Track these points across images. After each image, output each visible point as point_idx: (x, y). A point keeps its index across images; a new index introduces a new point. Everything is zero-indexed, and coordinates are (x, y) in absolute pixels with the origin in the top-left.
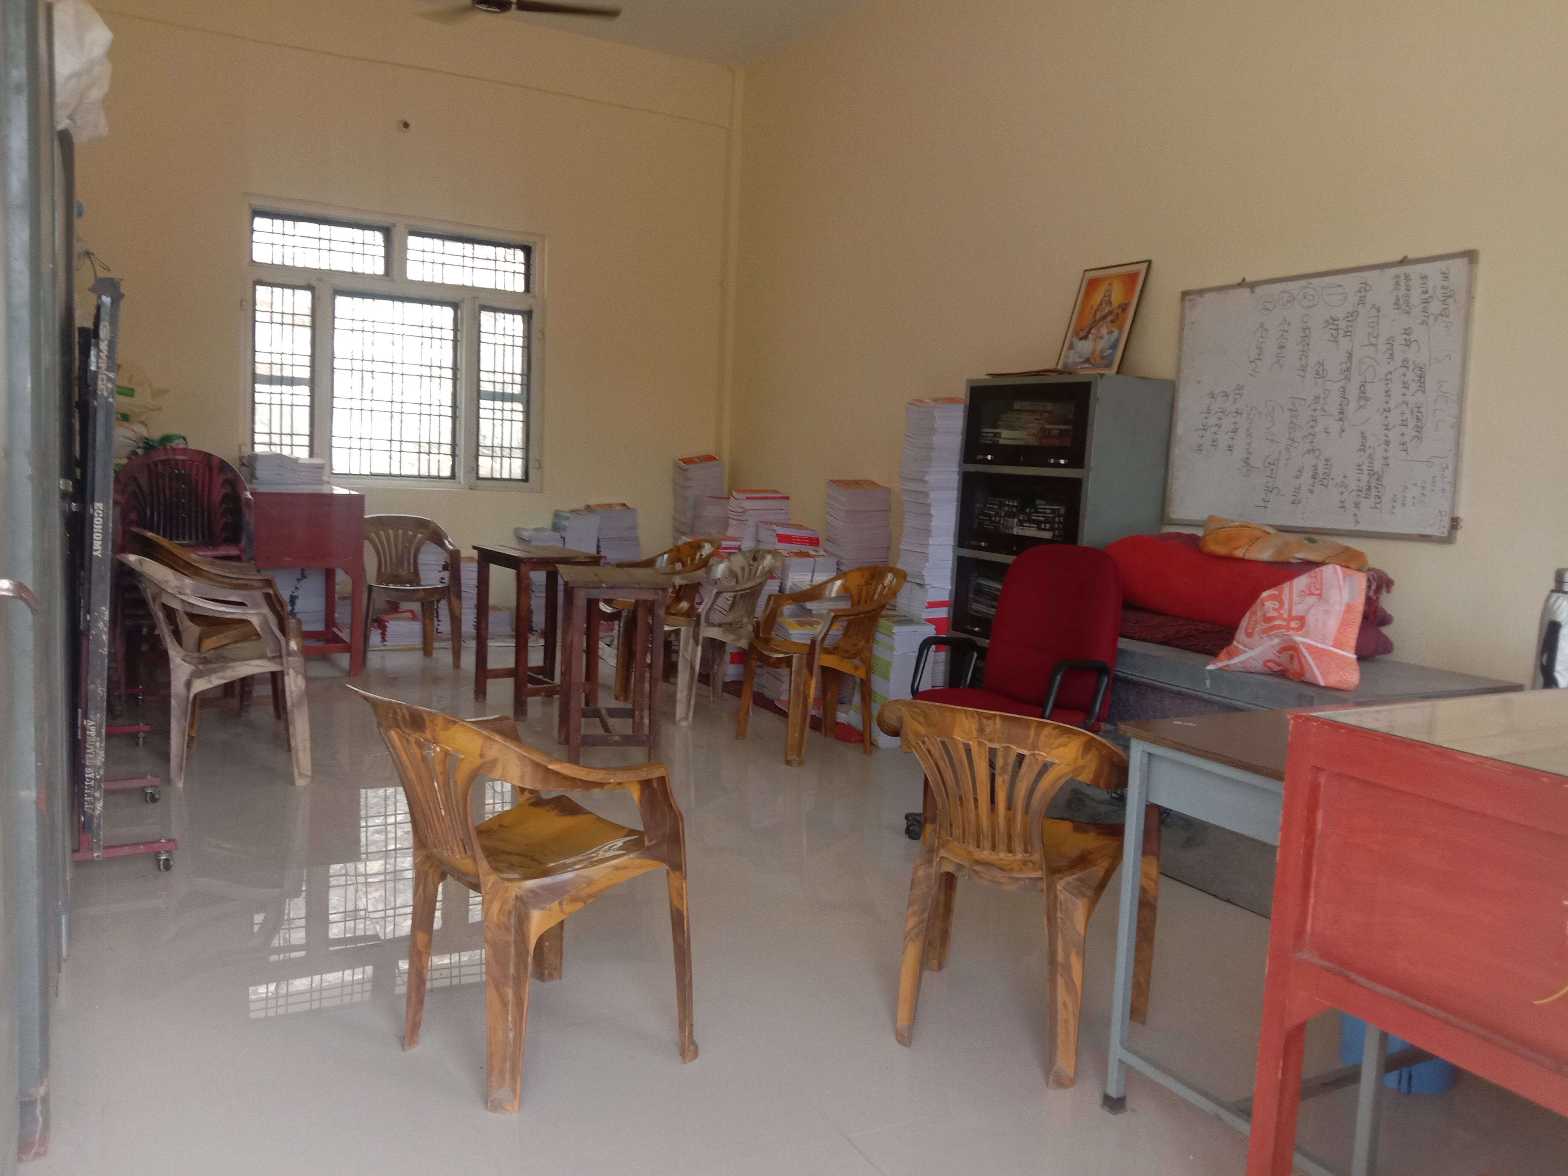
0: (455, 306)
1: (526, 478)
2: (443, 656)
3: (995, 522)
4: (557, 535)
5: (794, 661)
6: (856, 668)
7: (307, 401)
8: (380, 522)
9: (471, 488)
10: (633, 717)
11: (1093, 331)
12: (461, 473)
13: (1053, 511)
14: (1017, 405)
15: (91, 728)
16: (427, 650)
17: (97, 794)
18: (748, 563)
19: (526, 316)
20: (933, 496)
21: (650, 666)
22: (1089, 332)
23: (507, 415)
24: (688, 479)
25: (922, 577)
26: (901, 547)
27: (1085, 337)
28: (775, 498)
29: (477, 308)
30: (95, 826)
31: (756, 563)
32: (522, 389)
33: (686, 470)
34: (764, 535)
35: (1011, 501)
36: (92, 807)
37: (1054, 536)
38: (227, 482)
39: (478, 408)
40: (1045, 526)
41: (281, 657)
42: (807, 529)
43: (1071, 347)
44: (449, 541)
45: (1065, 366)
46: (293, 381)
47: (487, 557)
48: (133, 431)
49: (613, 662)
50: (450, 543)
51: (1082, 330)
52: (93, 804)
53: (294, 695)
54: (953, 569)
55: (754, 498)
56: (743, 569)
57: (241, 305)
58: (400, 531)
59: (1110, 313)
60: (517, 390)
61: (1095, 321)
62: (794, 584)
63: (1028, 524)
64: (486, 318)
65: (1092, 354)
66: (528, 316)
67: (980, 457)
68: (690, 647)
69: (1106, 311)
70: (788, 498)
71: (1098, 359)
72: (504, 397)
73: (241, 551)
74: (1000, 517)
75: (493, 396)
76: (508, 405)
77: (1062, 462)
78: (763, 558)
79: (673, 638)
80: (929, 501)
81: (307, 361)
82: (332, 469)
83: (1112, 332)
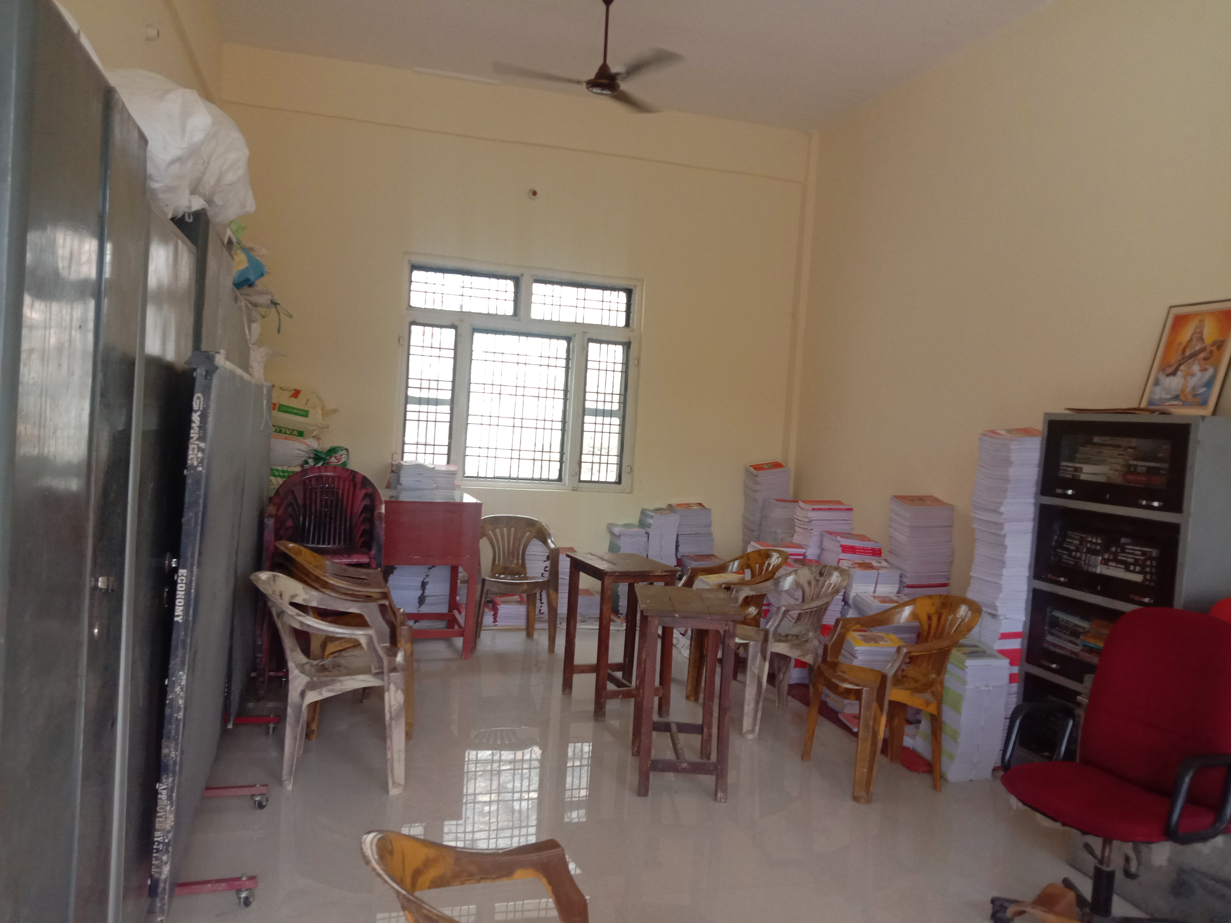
0: (569, 339)
1: (619, 481)
2: (542, 638)
3: (1075, 557)
4: (643, 531)
5: (864, 695)
6: (927, 703)
7: (447, 418)
8: (495, 521)
9: (574, 489)
10: (702, 733)
11: (1182, 368)
12: (566, 477)
13: (1144, 553)
14: (1096, 439)
15: (163, 791)
16: (529, 631)
17: (165, 858)
18: (815, 578)
19: (625, 346)
20: (1008, 527)
21: (721, 661)
22: (1177, 370)
23: (606, 428)
24: (757, 483)
25: (995, 608)
26: (972, 574)
27: (1174, 373)
28: (840, 509)
29: (586, 341)
30: (160, 890)
31: (822, 579)
32: (619, 406)
33: (757, 476)
34: (828, 543)
35: (1095, 538)
36: (158, 870)
37: (1145, 579)
38: (366, 495)
39: (583, 423)
40: (1135, 568)
41: (382, 673)
42: (870, 540)
43: (1157, 383)
44: (551, 540)
45: (1150, 403)
46: (436, 402)
47: (578, 566)
48: (307, 445)
49: (686, 653)
50: (552, 542)
51: (1169, 366)
52: (159, 867)
53: (393, 708)
54: (1027, 600)
55: (820, 509)
56: (809, 583)
57: (399, 342)
58: (513, 529)
59: (1203, 350)
60: (616, 407)
61: (1184, 358)
62: (857, 595)
63: (1114, 564)
64: (593, 348)
65: (1183, 391)
66: (627, 346)
67: (1059, 491)
68: (758, 662)
69: (1198, 348)
70: (851, 509)
71: (1190, 397)
72: (604, 413)
73: (370, 558)
74: (1082, 553)
75: (596, 413)
76: (607, 420)
77: (1156, 504)
78: (830, 575)
79: (741, 651)
80: (1003, 532)
81: (449, 386)
82: (464, 473)
83: (1206, 370)
